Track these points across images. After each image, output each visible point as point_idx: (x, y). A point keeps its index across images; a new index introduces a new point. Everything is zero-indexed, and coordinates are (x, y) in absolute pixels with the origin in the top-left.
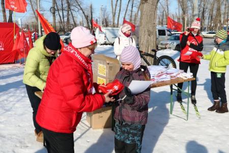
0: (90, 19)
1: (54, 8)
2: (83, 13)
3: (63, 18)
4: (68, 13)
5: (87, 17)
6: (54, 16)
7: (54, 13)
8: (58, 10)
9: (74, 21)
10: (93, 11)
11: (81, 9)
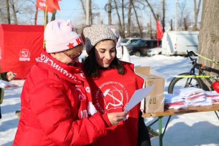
0: (162, 19)
1: (110, 4)
2: (152, 11)
3: (123, 18)
4: (130, 11)
5: (157, 17)
6: (110, 16)
7: (110, 12)
8: (116, 8)
9: (138, 23)
10: (165, 8)
11: (149, 5)
